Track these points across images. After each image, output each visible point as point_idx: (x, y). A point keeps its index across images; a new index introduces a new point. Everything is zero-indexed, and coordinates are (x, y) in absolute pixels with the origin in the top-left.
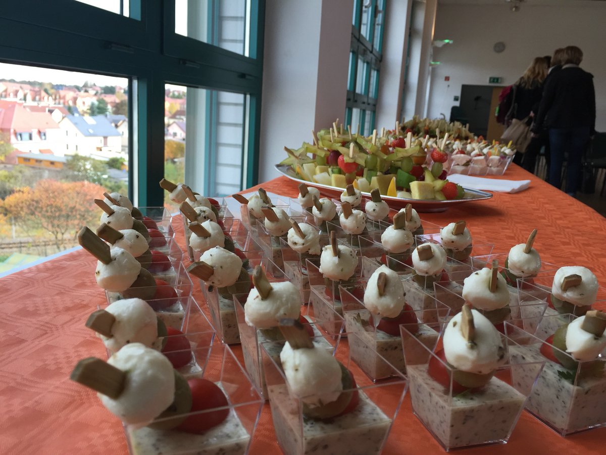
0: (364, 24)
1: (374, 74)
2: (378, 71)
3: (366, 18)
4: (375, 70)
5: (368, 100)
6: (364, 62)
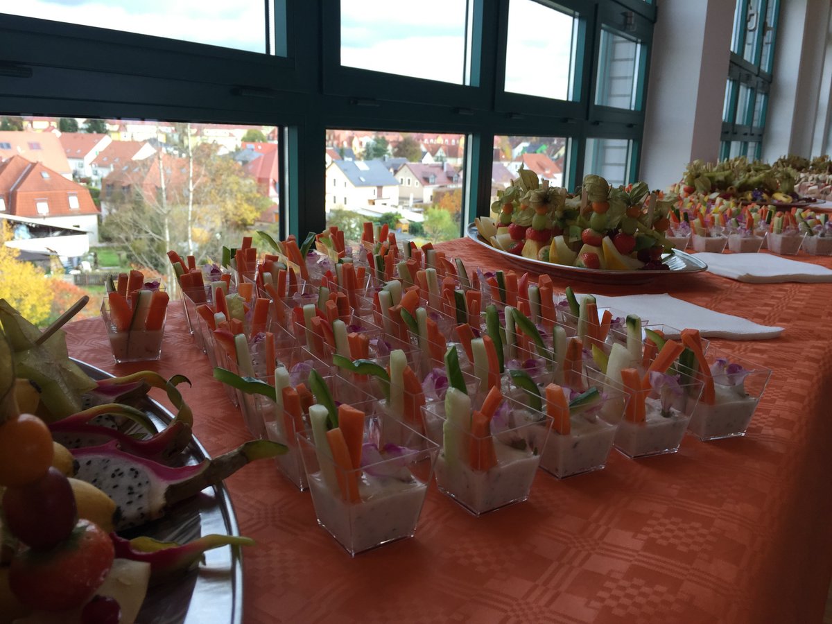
0: (749, 44)
1: (761, 99)
2: (767, 94)
3: (752, 38)
4: (762, 94)
5: (751, 130)
6: (748, 88)
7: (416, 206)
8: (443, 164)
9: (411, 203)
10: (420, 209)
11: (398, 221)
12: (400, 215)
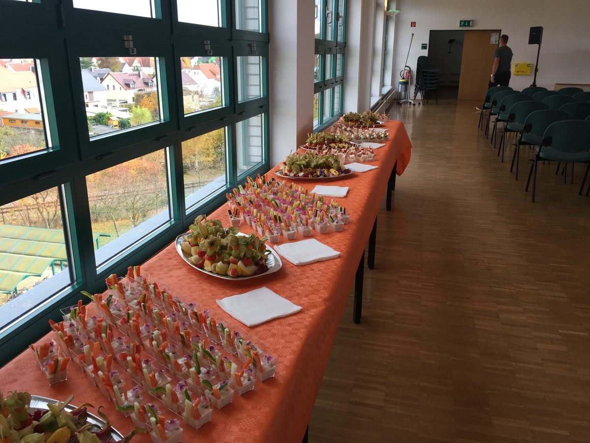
4: (340, 54)
6: (331, 55)
7: (122, 106)
8: (139, 73)
9: (118, 103)
10: (126, 108)
11: (109, 119)
12: (110, 114)
